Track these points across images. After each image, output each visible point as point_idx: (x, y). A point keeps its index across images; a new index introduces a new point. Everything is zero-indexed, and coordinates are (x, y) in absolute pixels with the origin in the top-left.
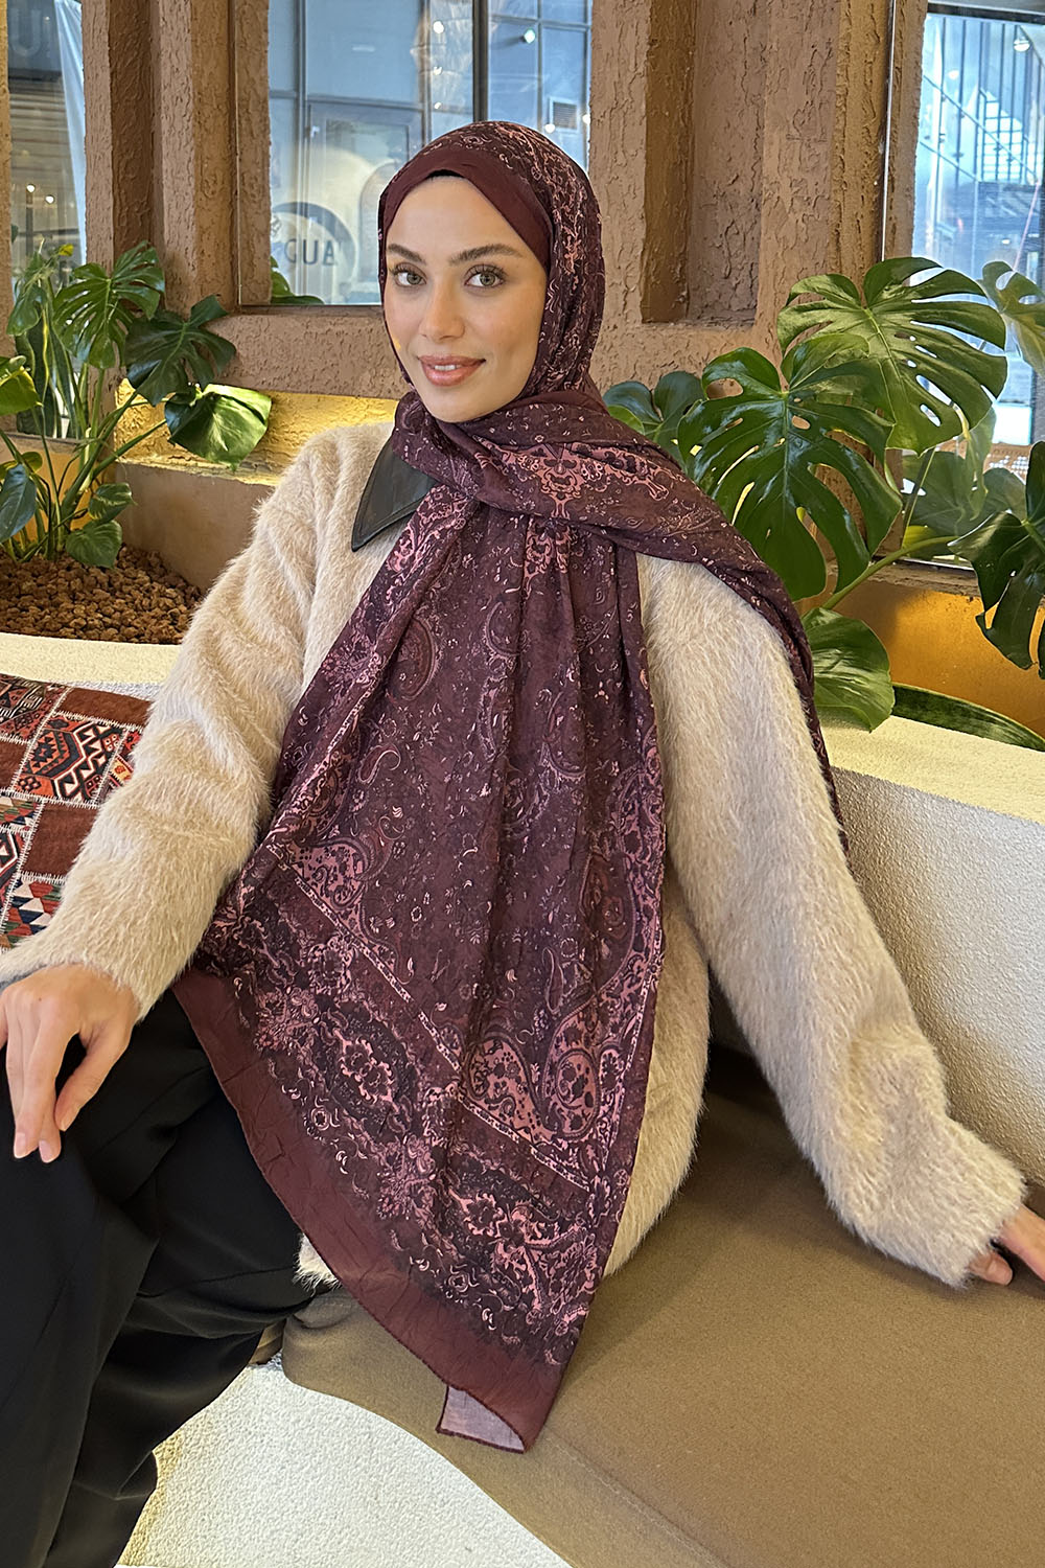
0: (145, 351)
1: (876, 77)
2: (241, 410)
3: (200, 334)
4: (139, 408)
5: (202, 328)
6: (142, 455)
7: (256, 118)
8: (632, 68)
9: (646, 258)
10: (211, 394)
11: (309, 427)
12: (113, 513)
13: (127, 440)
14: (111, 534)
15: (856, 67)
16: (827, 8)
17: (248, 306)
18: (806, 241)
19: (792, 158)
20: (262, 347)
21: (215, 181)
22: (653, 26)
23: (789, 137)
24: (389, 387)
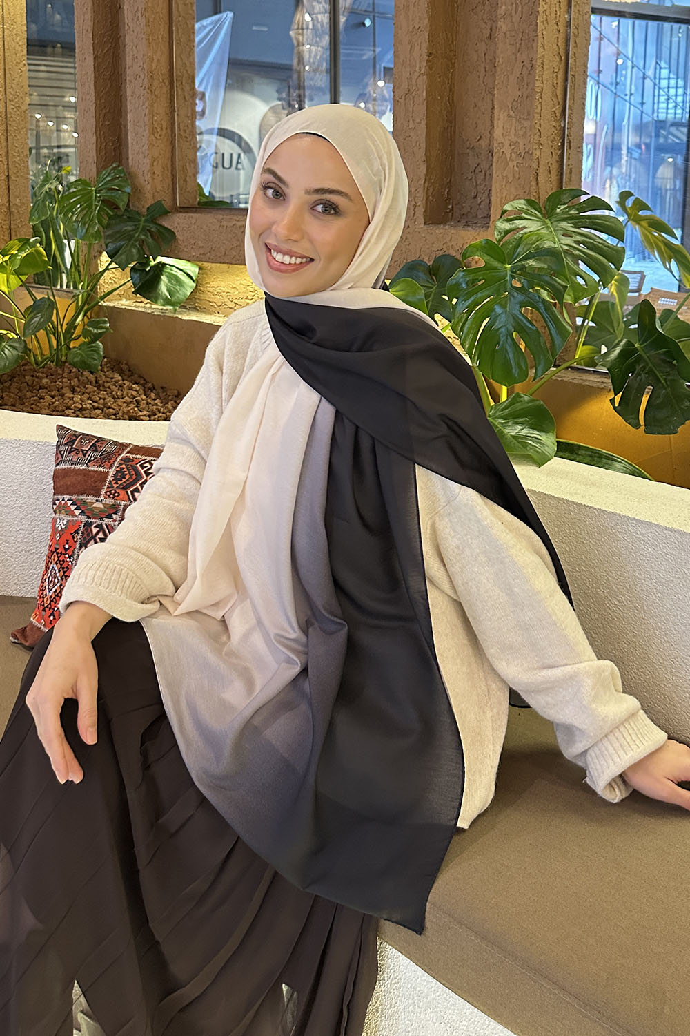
0: (118, 235)
1: (560, 81)
2: (179, 274)
3: (151, 225)
4: (113, 270)
5: (153, 221)
6: (116, 300)
7: (187, 88)
8: (417, 69)
9: (426, 185)
10: (160, 263)
11: (223, 284)
12: (96, 337)
13: (106, 291)
14: (96, 350)
15: (547, 74)
16: (531, 39)
17: (183, 208)
18: (519, 178)
19: (511, 129)
20: (192, 234)
21: (162, 129)
22: (430, 44)
23: (509, 116)
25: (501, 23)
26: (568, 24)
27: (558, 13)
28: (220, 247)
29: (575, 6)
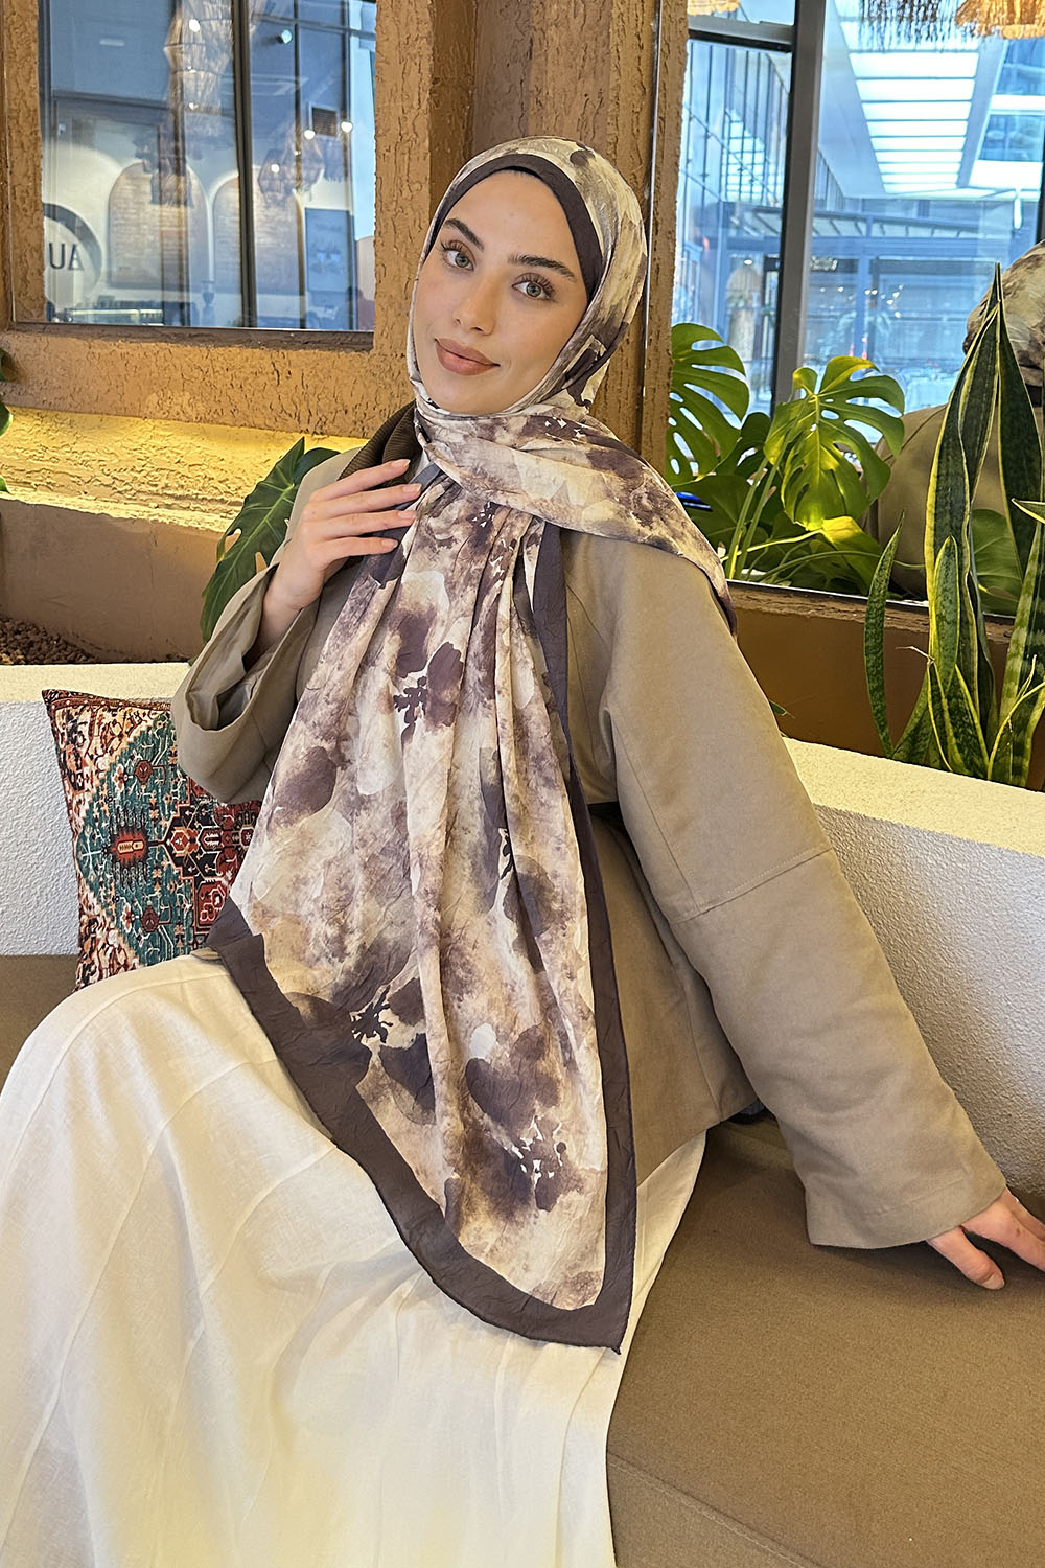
1: (643, 126)
8: (415, 103)
11: (91, 447)
15: (624, 117)
16: (599, 58)
17: (25, 323)
22: (434, 64)
24: (177, 408)
25: (551, 32)
26: (655, 37)
27: (640, 22)
29: (665, 8)
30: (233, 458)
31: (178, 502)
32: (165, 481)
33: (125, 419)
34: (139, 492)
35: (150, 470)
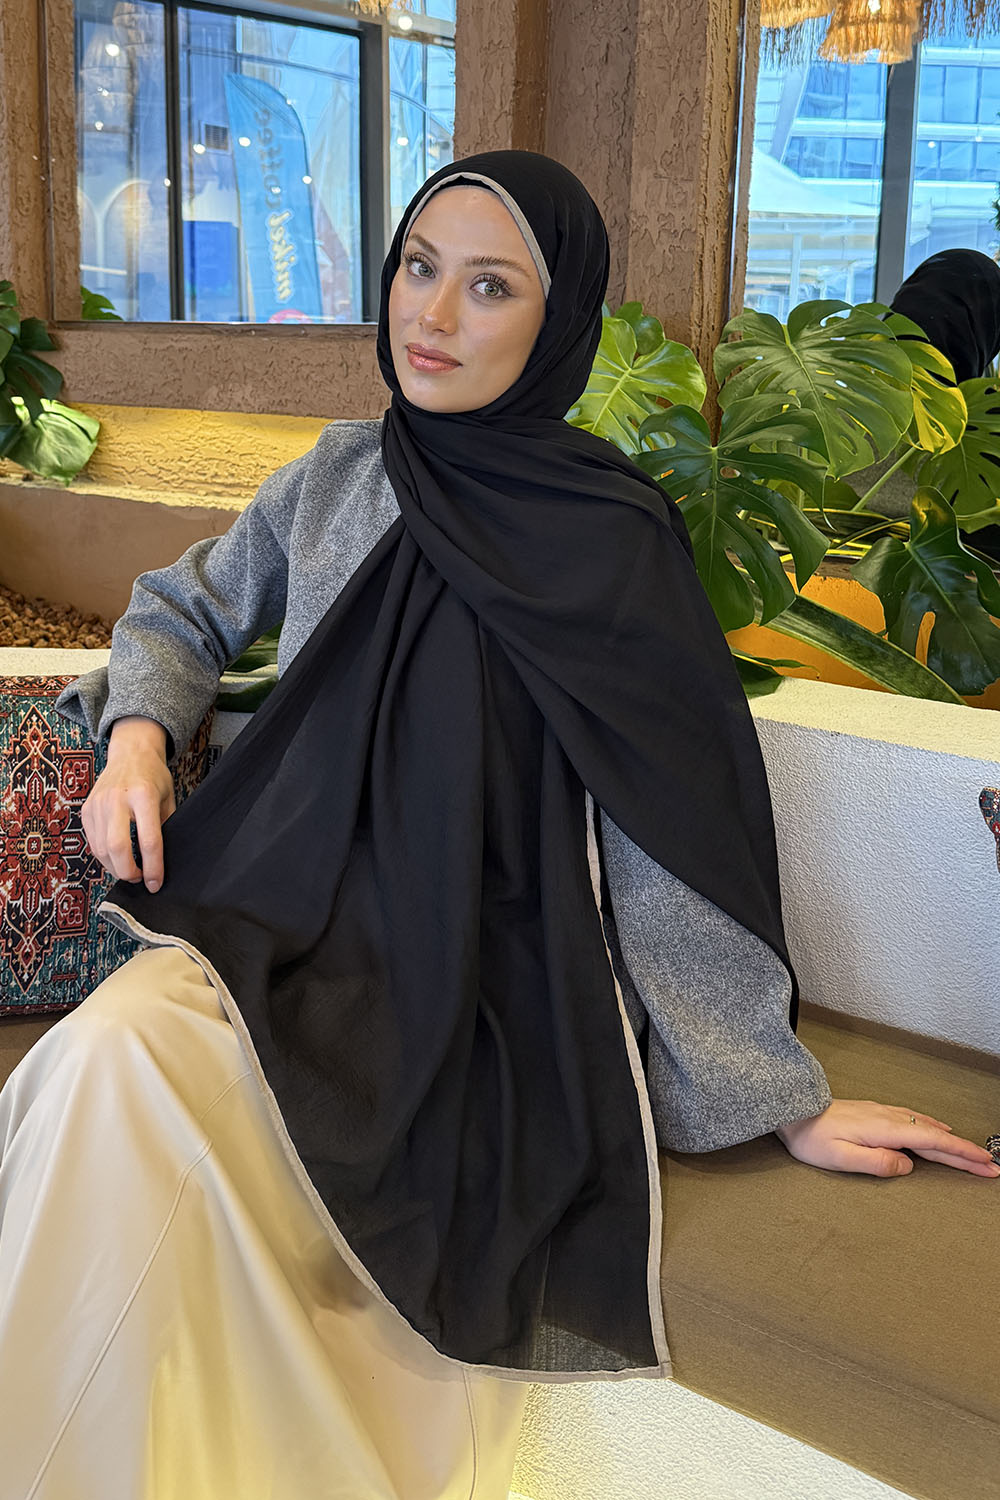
1: (729, 125)
2: (71, 427)
7: (64, 138)
8: (497, 106)
11: (137, 439)
15: (716, 115)
16: (694, 60)
18: (673, 269)
19: (659, 196)
20: (93, 361)
21: (29, 199)
22: (518, 68)
23: (657, 176)
24: (238, 399)
27: (728, 26)
28: (143, 382)
30: (287, 446)
31: (228, 490)
32: (214, 470)
33: (173, 410)
34: (187, 481)
35: (198, 459)
